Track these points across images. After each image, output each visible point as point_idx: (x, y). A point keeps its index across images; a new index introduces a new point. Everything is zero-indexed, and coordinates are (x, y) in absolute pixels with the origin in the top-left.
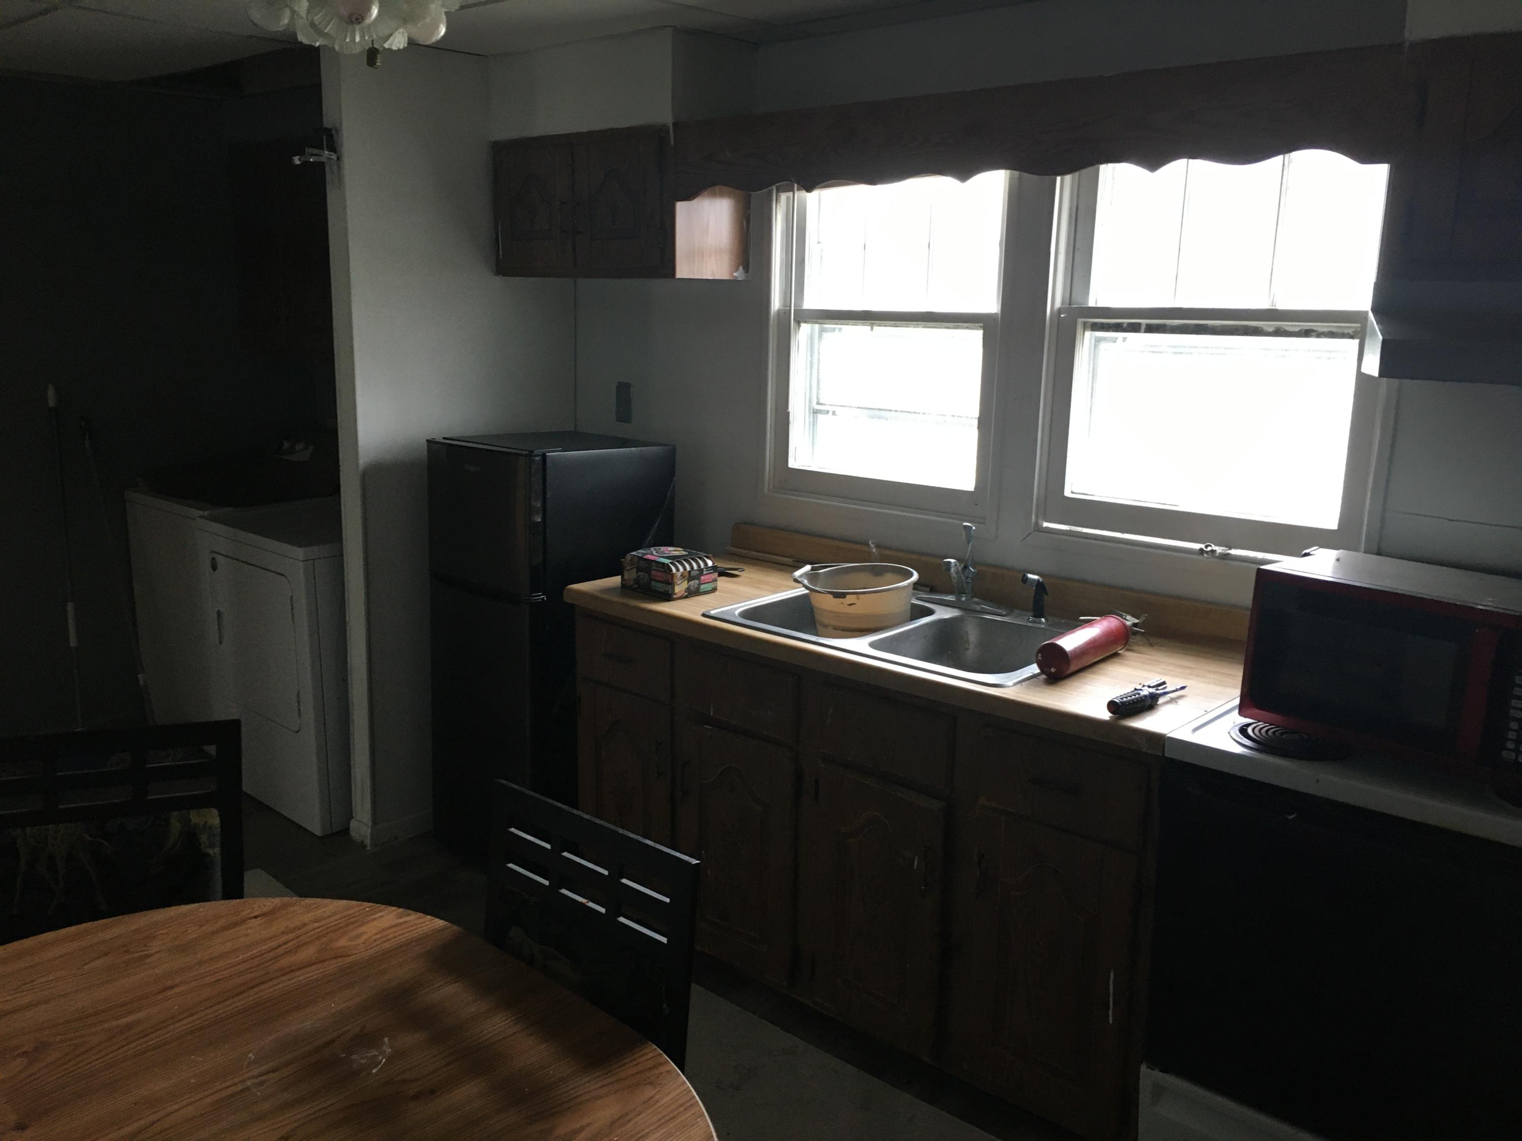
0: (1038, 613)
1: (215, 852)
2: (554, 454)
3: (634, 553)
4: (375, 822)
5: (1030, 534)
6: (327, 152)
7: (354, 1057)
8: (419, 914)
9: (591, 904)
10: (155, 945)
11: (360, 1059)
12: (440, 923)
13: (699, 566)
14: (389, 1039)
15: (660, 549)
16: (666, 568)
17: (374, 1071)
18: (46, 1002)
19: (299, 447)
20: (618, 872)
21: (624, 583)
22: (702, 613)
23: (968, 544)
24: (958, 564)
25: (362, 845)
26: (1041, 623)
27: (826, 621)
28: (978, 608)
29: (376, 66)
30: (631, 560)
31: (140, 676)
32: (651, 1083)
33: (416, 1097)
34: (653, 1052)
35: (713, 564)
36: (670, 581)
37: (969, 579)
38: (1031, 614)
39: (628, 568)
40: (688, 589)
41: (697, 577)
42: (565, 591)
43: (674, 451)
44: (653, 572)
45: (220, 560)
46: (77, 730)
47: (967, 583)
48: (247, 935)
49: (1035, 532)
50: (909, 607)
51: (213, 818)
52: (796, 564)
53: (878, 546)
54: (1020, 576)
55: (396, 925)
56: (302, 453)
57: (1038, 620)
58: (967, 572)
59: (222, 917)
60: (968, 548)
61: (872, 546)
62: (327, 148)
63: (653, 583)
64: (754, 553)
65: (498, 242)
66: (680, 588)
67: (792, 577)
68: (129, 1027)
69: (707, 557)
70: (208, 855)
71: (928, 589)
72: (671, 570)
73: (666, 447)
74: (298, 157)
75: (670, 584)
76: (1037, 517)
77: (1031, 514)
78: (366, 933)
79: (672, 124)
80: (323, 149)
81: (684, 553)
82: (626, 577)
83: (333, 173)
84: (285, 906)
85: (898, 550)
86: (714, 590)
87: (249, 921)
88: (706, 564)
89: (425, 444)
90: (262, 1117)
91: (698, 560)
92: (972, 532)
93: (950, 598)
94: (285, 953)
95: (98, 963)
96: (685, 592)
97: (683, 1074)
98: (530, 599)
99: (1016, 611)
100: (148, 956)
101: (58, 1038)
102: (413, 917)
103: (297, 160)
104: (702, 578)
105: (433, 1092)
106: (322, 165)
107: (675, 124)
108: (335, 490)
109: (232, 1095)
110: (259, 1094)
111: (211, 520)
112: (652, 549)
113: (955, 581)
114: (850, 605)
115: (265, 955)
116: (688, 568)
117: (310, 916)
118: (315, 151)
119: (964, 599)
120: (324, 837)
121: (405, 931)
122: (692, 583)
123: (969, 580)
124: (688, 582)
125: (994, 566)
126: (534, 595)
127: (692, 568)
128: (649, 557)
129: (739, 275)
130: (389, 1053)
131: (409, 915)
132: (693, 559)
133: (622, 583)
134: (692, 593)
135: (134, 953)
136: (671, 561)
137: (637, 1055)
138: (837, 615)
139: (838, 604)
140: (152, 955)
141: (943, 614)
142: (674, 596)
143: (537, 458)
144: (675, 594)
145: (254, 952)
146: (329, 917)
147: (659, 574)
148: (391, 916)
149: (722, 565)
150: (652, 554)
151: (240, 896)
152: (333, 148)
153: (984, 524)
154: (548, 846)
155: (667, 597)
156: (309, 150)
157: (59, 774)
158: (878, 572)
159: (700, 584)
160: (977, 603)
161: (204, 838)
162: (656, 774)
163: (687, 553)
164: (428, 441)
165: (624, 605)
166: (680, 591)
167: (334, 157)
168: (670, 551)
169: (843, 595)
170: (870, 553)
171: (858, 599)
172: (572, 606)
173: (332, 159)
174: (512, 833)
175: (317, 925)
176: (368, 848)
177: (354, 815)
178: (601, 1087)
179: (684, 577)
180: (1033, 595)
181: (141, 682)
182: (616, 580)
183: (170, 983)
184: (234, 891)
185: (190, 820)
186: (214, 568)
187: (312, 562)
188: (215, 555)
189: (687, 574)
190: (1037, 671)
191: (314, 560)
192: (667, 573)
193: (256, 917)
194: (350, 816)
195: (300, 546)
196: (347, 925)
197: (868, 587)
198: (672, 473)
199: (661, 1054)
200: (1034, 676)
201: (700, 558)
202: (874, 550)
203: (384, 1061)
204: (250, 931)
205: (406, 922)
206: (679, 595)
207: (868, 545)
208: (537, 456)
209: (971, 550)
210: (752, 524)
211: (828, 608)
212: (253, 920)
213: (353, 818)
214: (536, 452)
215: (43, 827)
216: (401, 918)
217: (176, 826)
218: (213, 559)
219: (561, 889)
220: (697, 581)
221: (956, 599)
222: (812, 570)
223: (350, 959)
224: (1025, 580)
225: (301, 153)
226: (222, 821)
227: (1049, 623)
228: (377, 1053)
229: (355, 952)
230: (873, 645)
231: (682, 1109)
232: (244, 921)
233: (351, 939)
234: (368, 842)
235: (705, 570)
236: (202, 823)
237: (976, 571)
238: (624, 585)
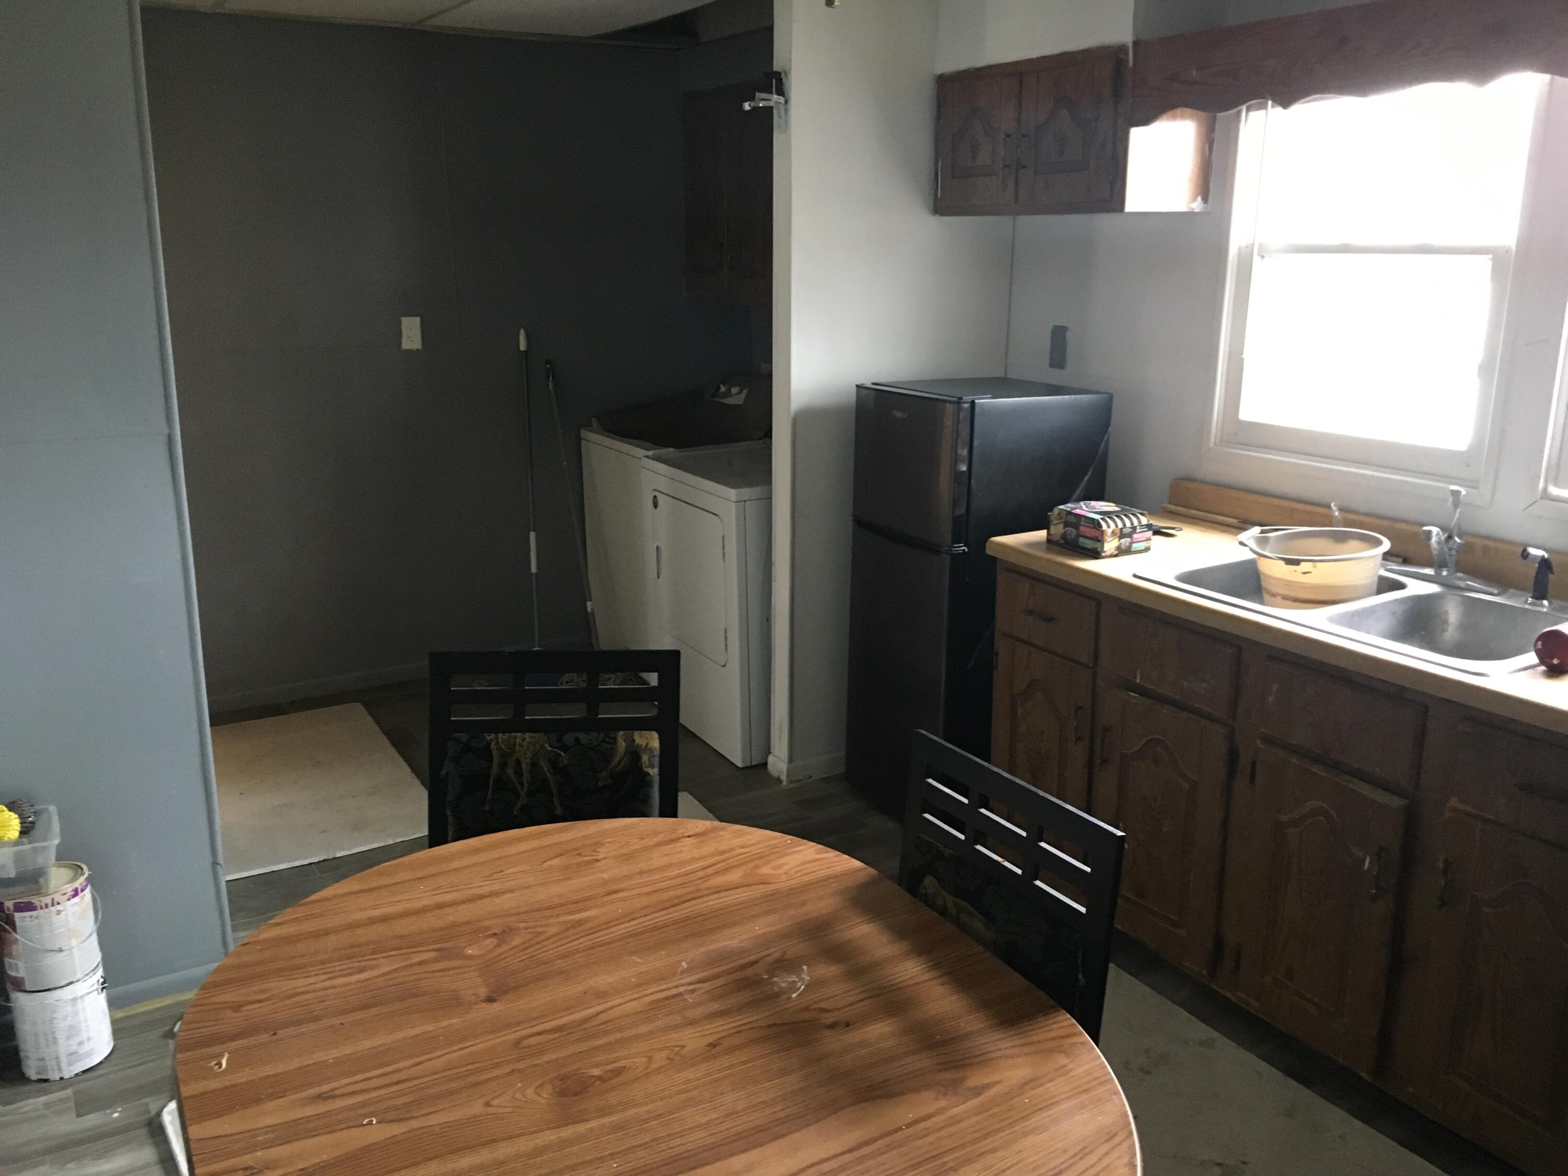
0: (1540, 593)
1: (654, 772)
2: (984, 401)
3: (1062, 507)
4: (791, 760)
5: (1536, 502)
6: (776, 96)
7: (775, 979)
8: (838, 853)
9: (1007, 864)
10: (602, 852)
11: (782, 981)
12: (857, 864)
13: (1132, 523)
14: (808, 968)
15: (1090, 504)
16: (1096, 525)
17: (794, 996)
18: (512, 891)
19: (734, 390)
20: (1038, 834)
21: (1049, 537)
22: (1133, 573)
23: (1455, 511)
24: (1441, 533)
25: (779, 780)
26: (1543, 606)
27: (1274, 590)
28: (1462, 584)
29: (834, 6)
30: (1059, 514)
31: (589, 604)
32: (1065, 1052)
33: (833, 1026)
34: (1066, 1022)
35: (1148, 521)
36: (1100, 539)
37: (1453, 550)
38: (1530, 595)
39: (1055, 522)
40: (1118, 548)
41: (1130, 535)
42: (988, 545)
43: (1110, 398)
44: (1082, 528)
45: (661, 499)
46: (534, 649)
47: (1450, 555)
48: (681, 852)
49: (1542, 500)
50: (1375, 579)
51: (653, 740)
52: (1242, 525)
53: (1341, 509)
54: (1520, 550)
55: (816, 860)
56: (737, 397)
57: (1538, 602)
58: (1451, 542)
59: (661, 833)
60: (1455, 515)
61: (1335, 508)
62: (776, 91)
63: (1081, 539)
64: (1194, 512)
65: (938, 179)
66: (1110, 545)
67: (1237, 540)
68: (580, 922)
69: (1142, 514)
70: (649, 774)
71: (1400, 560)
72: (1100, 526)
73: (1099, 395)
74: (748, 103)
75: (1099, 541)
76: (1546, 481)
77: (1539, 478)
78: (787, 864)
79: (1131, 44)
80: (771, 93)
81: (1117, 509)
82: (1052, 532)
83: (780, 117)
84: (714, 829)
85: (1367, 515)
86: (1147, 549)
87: (683, 839)
88: (1140, 522)
89: (855, 389)
90: (693, 1022)
91: (1131, 516)
92: (1461, 497)
93: (1429, 571)
94: (715, 874)
95: (555, 862)
96: (1116, 550)
97: (1098, 1046)
98: (952, 550)
99: (1511, 591)
100: (597, 861)
101: (522, 925)
102: (831, 855)
103: (747, 106)
104: (1135, 536)
105: (848, 1025)
106: (770, 109)
107: (1136, 43)
108: (768, 434)
109: (667, 998)
110: (690, 1000)
111: (653, 459)
112: (1082, 503)
113: (1435, 552)
114: (1305, 573)
115: (697, 873)
116: (1120, 525)
117: (736, 842)
118: (764, 95)
119: (1445, 573)
120: (744, 768)
121: (824, 867)
122: (1123, 541)
123: (1454, 552)
124: (1119, 540)
125: (1488, 538)
126: (955, 545)
127: (1124, 525)
128: (1078, 511)
129: (1197, 205)
130: (808, 980)
131: (828, 852)
132: (1126, 515)
133: (1047, 538)
134: (1122, 552)
135: (586, 856)
136: (1102, 517)
137: (1051, 1021)
138: (1289, 584)
139: (1291, 572)
140: (600, 860)
141: (1416, 588)
142: (1103, 554)
143: (966, 406)
144: (1105, 552)
145: (688, 868)
146: (753, 845)
147: (1087, 530)
148: (811, 851)
149: (1158, 523)
150: (1081, 509)
151: (675, 815)
152: (781, 92)
153: (1476, 488)
154: (966, 801)
155: (1095, 554)
156: (759, 95)
157: (527, 688)
158: (1341, 538)
159: (1132, 543)
160: (1460, 579)
161: (645, 758)
162: (1075, 739)
163: (1120, 509)
164: (857, 386)
165: (1049, 560)
166: (1110, 549)
167: (782, 100)
168: (1101, 506)
169: (1296, 562)
170: (1331, 517)
171: (1315, 567)
172: (994, 559)
173: (780, 103)
174: (930, 784)
175: (743, 850)
176: (784, 783)
177: (772, 751)
178: (1013, 1047)
179: (1116, 534)
180: (1533, 573)
181: (589, 609)
182: (1042, 534)
183: (616, 887)
184: (669, 810)
185: (634, 741)
186: (655, 505)
187: (743, 503)
188: (658, 494)
189: (1118, 531)
190: (1536, 661)
191: (745, 501)
192: (1097, 529)
193: (689, 837)
194: (768, 751)
195: (733, 487)
196: (770, 854)
197: (1327, 554)
198: (1107, 424)
199: (1075, 1024)
200: (1532, 667)
201: (1133, 515)
202: (1337, 514)
203: (803, 987)
204: (684, 849)
205: (825, 858)
206: (1108, 553)
207: (1329, 507)
208: (966, 403)
209: (1459, 519)
210: (1194, 480)
211: (1279, 576)
212: (687, 839)
213: (771, 753)
214: (965, 398)
215: (513, 734)
216: (819, 854)
217: (622, 744)
218: (655, 497)
219: (976, 845)
220: (1129, 540)
221: (1435, 572)
222: (1262, 532)
223: (773, 887)
224: (1525, 555)
225: (752, 99)
226: (661, 744)
227: (1553, 606)
228: (797, 980)
229: (776, 881)
230: (1331, 620)
231: (1095, 1083)
232: (677, 840)
233: (774, 868)
234: (784, 777)
235: (1138, 527)
236: (644, 744)
237: (1463, 542)
238: (1049, 541)
